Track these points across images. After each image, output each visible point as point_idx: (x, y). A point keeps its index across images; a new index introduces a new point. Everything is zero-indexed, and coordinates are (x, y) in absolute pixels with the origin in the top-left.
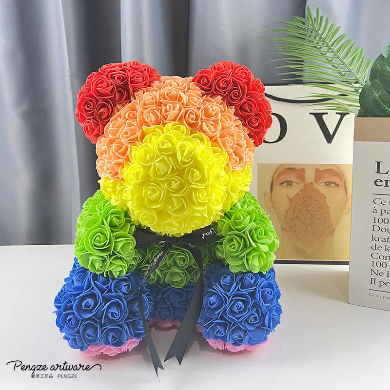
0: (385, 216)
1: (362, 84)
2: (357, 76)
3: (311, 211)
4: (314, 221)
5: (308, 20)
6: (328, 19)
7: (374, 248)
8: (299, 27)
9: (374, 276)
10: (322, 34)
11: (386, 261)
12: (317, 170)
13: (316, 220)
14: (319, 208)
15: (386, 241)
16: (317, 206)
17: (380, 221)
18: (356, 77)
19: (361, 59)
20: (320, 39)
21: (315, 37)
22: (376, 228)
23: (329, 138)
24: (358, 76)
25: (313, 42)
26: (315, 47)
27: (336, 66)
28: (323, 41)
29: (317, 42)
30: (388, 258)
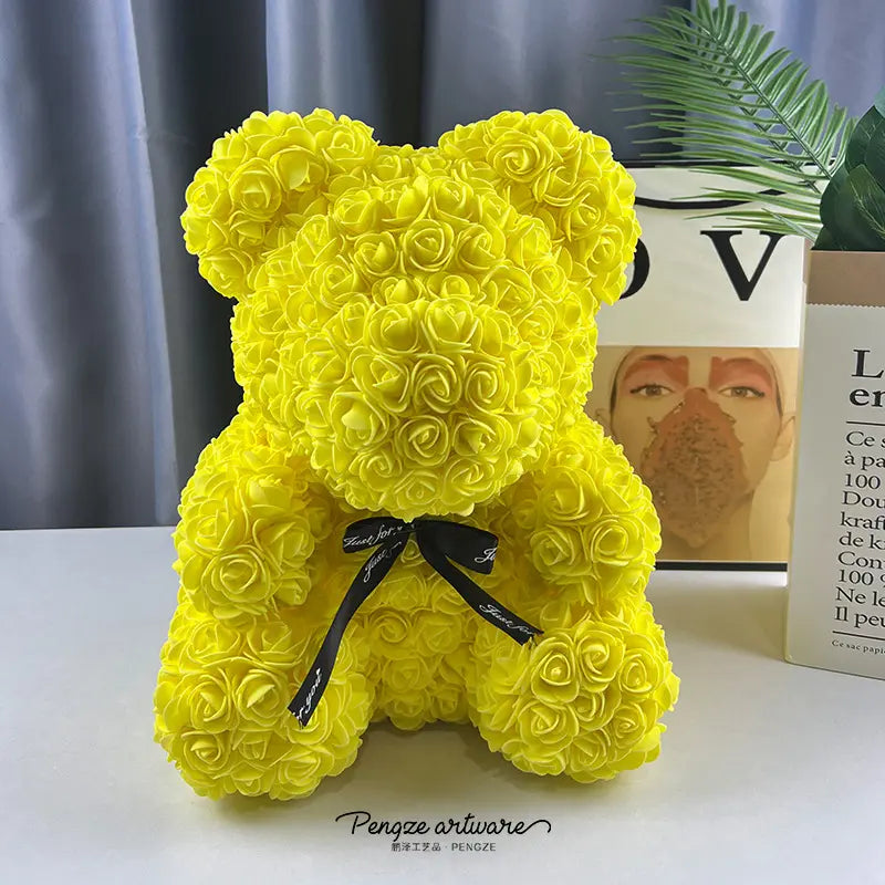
1: (823, 170)
2: (812, 150)
3: (702, 452)
4: (708, 475)
5: (700, 16)
6: (746, 13)
7: (845, 540)
8: (678, 32)
9: (845, 602)
10: (733, 48)
11: (871, 571)
12: (715, 361)
13: (711, 473)
14: (718, 444)
15: (874, 525)
16: (714, 440)
17: (862, 482)
18: (808, 152)
19: (821, 110)
20: (727, 60)
21: (716, 57)
22: (852, 498)
23: (744, 288)
24: (815, 151)
25: (710, 67)
26: (716, 80)
27: (764, 125)
28: (734, 67)
29: (719, 68)
30: (876, 564)
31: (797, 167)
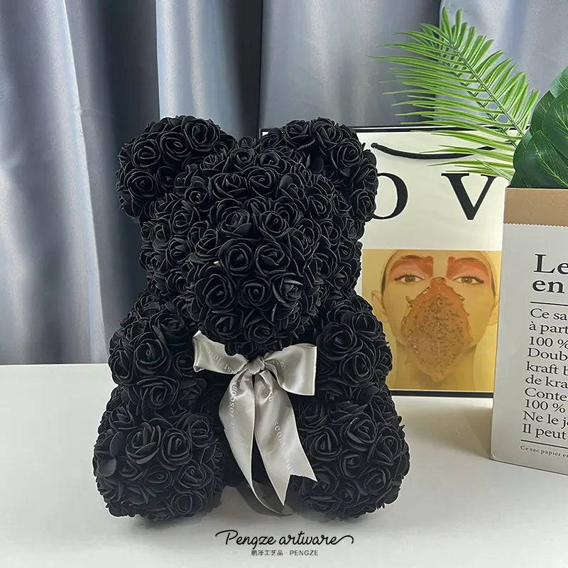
0: (547, 335)
1: (521, 133)
2: (513, 120)
3: (442, 320)
4: (446, 334)
5: (443, 30)
6: (473, 28)
7: (530, 380)
8: (428, 41)
9: (529, 421)
10: (464, 53)
11: (547, 400)
12: (451, 259)
13: (447, 332)
15: (548, 371)
16: (450, 311)
17: (540, 342)
18: (511, 121)
20: (460, 60)
21: (452, 58)
22: (534, 353)
23: (470, 211)
24: (516, 120)
25: (449, 64)
26: (452, 73)
27: (483, 103)
28: (464, 64)
29: (455, 65)
30: (550, 396)
31: (503, 131)
